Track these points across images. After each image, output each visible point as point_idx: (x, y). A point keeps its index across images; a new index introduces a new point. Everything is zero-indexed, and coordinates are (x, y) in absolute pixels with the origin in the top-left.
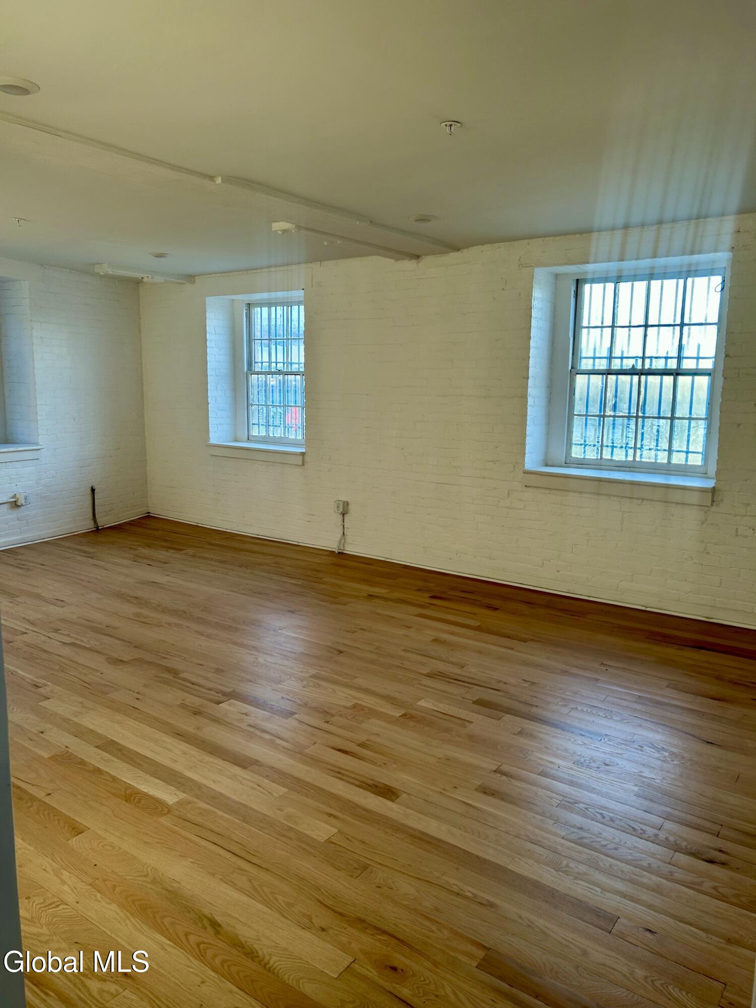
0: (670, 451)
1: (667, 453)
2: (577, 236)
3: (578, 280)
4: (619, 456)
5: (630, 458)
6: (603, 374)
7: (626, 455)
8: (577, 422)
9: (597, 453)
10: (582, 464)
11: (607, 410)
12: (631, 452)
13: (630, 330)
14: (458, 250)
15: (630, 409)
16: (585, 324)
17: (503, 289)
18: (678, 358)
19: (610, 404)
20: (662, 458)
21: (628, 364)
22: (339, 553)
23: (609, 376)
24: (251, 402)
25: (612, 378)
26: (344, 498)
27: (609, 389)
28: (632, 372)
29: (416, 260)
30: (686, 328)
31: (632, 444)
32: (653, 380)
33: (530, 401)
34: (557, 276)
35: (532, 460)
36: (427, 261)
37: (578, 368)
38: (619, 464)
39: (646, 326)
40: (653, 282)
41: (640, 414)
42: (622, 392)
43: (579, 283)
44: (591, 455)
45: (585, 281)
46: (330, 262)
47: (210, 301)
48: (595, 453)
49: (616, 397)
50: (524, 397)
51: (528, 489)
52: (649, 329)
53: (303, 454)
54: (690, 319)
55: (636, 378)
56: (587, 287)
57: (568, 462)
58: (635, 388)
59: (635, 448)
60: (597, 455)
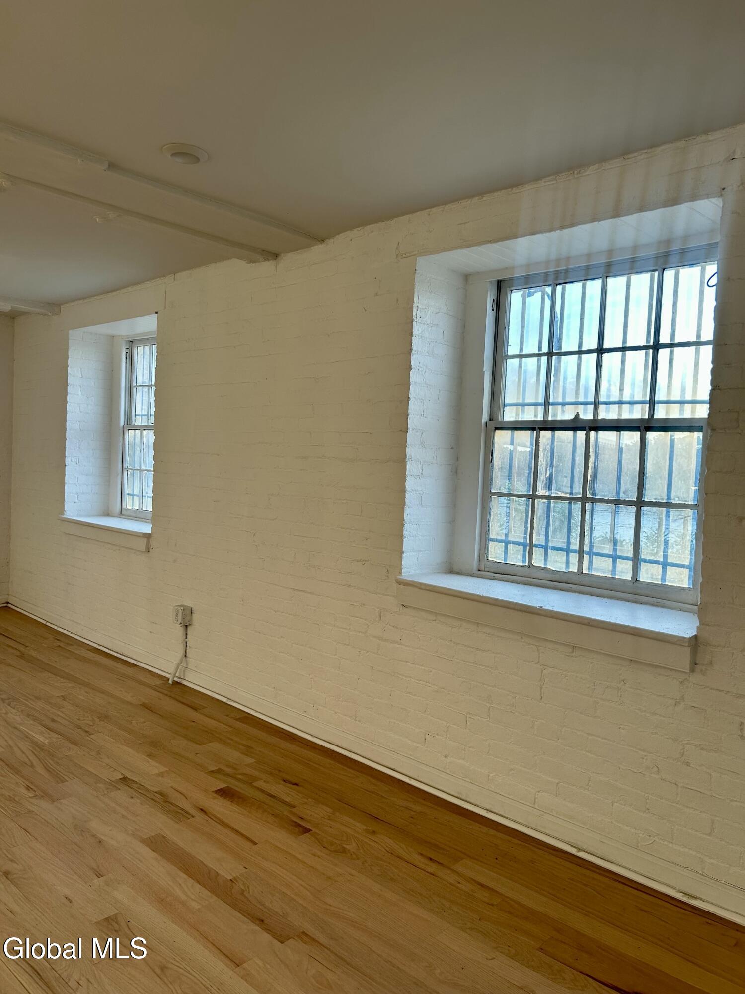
0: (636, 559)
1: (630, 563)
2: (475, 199)
3: (499, 283)
4: (557, 563)
5: (574, 568)
6: (533, 429)
7: (567, 563)
8: (498, 506)
9: (524, 556)
10: (502, 573)
11: (540, 485)
12: (574, 558)
13: (579, 359)
14: (322, 240)
15: (572, 487)
16: (513, 350)
17: (377, 294)
18: (649, 402)
19: (542, 477)
20: (624, 571)
21: (567, 415)
22: (174, 682)
23: (543, 433)
24: (126, 465)
25: (546, 435)
26: (189, 603)
27: (541, 454)
28: (574, 426)
29: (275, 261)
30: (663, 354)
31: (575, 546)
32: (607, 438)
34: (461, 275)
36: (289, 260)
37: (501, 420)
38: (556, 577)
39: (601, 351)
40: (610, 281)
42: (560, 459)
43: (502, 288)
44: (516, 558)
45: (510, 285)
46: (184, 273)
47: (75, 335)
48: (520, 557)
49: (551, 465)
51: (405, 609)
52: (606, 356)
53: (148, 536)
54: (673, 336)
55: (581, 435)
56: (516, 298)
57: (482, 568)
58: (581, 451)
59: (581, 552)
60: (524, 561)
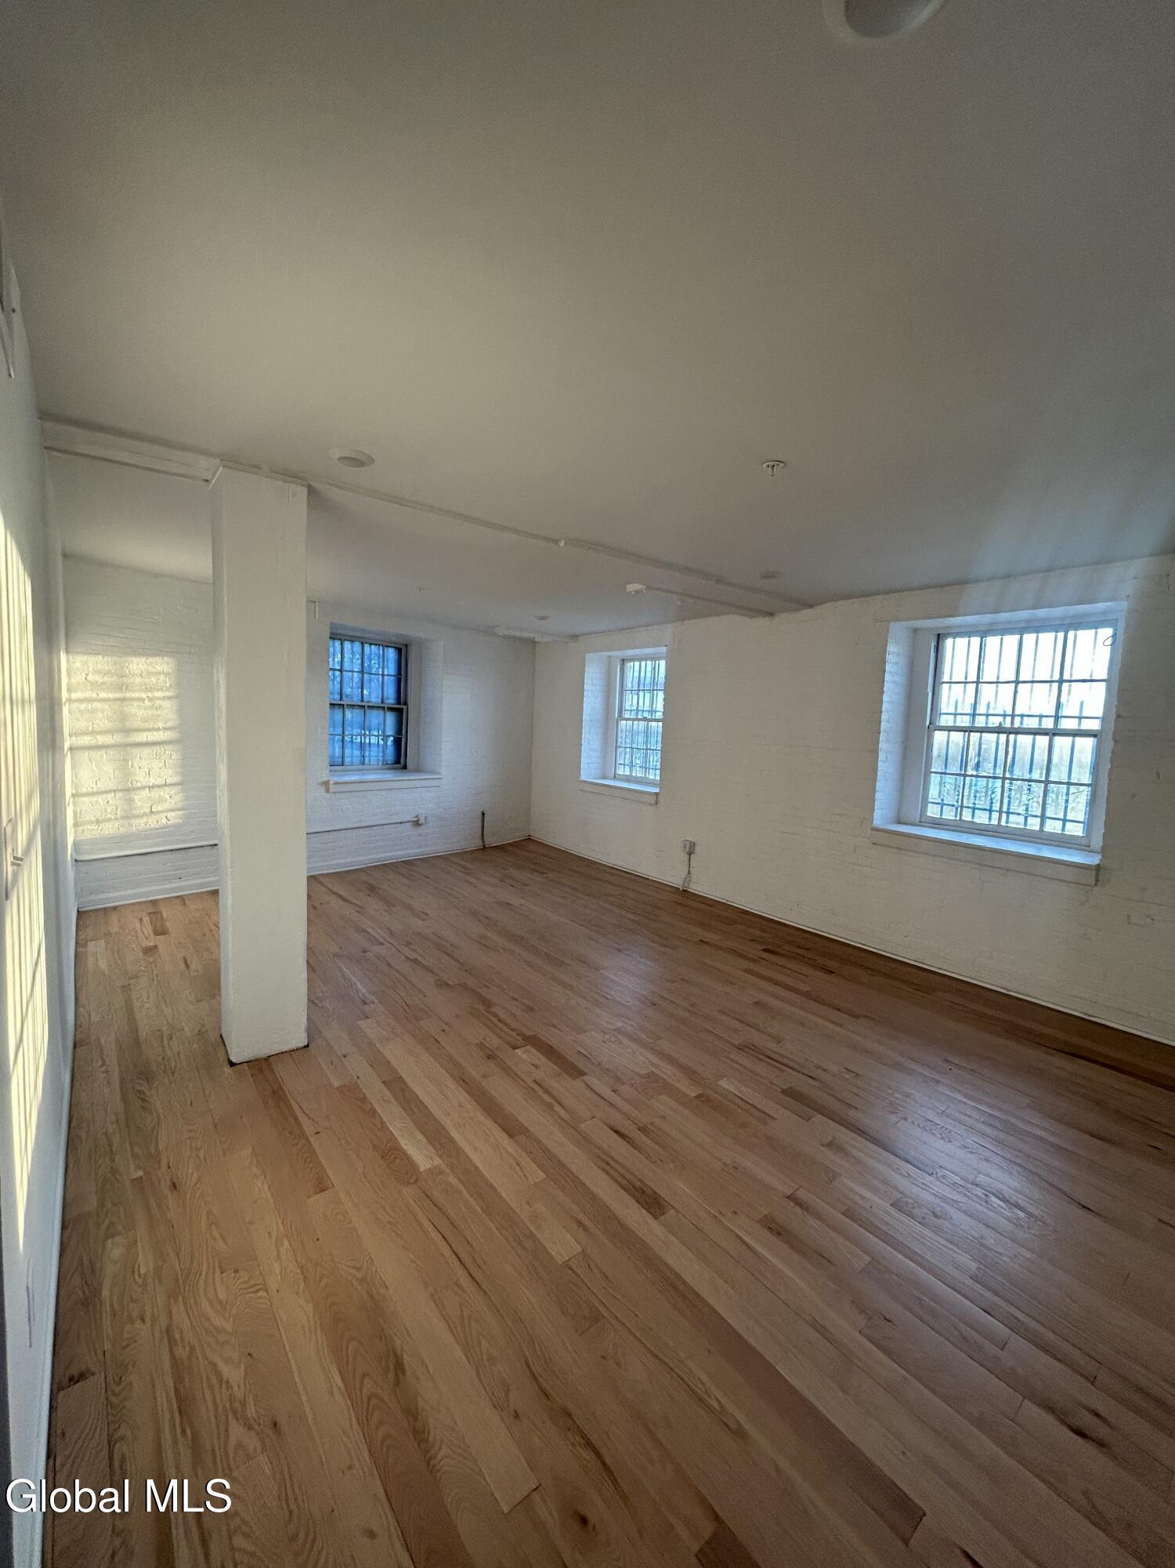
0: (1043, 817)
1: (1039, 819)
2: (938, 589)
3: (939, 635)
4: (982, 818)
5: (994, 822)
6: (965, 731)
7: (990, 819)
8: (935, 779)
9: (956, 813)
10: (937, 824)
11: (969, 768)
12: (995, 815)
13: (997, 686)
14: (811, 606)
15: (995, 769)
16: (946, 678)
17: (857, 644)
18: (1055, 717)
19: (972, 763)
20: (1034, 824)
21: (994, 722)
22: (683, 890)
23: (972, 734)
24: (619, 744)
25: (975, 736)
26: (691, 839)
27: (971, 748)
28: (999, 730)
29: (770, 617)
30: (1065, 686)
31: (996, 807)
32: (1024, 741)
33: (882, 756)
34: (915, 630)
35: (881, 816)
36: (782, 617)
37: (937, 724)
38: (981, 828)
39: (1017, 682)
40: (1025, 636)
41: (1007, 775)
42: (986, 750)
43: (940, 638)
44: (949, 814)
45: (947, 635)
46: (691, 621)
47: (589, 656)
48: (953, 814)
49: (979, 755)
50: (875, 752)
51: (875, 846)
52: (1020, 686)
53: (657, 794)
54: (1071, 675)
55: (1003, 737)
56: (949, 642)
57: (923, 820)
58: (1002, 747)
59: (1000, 812)
60: (956, 816)
